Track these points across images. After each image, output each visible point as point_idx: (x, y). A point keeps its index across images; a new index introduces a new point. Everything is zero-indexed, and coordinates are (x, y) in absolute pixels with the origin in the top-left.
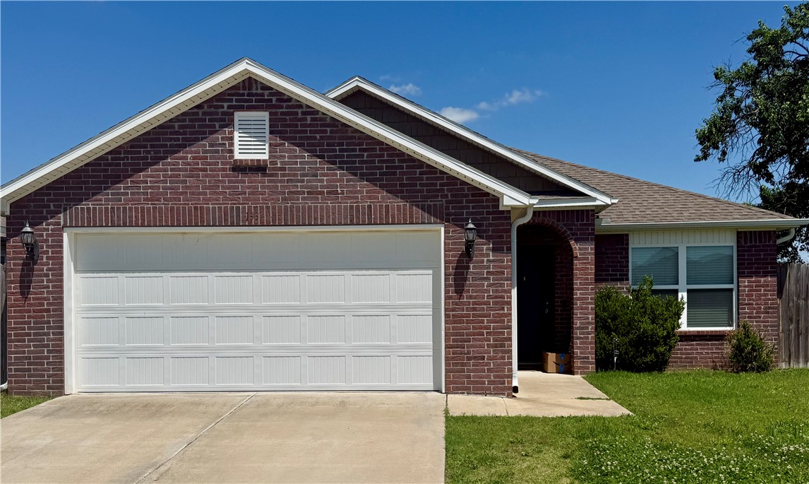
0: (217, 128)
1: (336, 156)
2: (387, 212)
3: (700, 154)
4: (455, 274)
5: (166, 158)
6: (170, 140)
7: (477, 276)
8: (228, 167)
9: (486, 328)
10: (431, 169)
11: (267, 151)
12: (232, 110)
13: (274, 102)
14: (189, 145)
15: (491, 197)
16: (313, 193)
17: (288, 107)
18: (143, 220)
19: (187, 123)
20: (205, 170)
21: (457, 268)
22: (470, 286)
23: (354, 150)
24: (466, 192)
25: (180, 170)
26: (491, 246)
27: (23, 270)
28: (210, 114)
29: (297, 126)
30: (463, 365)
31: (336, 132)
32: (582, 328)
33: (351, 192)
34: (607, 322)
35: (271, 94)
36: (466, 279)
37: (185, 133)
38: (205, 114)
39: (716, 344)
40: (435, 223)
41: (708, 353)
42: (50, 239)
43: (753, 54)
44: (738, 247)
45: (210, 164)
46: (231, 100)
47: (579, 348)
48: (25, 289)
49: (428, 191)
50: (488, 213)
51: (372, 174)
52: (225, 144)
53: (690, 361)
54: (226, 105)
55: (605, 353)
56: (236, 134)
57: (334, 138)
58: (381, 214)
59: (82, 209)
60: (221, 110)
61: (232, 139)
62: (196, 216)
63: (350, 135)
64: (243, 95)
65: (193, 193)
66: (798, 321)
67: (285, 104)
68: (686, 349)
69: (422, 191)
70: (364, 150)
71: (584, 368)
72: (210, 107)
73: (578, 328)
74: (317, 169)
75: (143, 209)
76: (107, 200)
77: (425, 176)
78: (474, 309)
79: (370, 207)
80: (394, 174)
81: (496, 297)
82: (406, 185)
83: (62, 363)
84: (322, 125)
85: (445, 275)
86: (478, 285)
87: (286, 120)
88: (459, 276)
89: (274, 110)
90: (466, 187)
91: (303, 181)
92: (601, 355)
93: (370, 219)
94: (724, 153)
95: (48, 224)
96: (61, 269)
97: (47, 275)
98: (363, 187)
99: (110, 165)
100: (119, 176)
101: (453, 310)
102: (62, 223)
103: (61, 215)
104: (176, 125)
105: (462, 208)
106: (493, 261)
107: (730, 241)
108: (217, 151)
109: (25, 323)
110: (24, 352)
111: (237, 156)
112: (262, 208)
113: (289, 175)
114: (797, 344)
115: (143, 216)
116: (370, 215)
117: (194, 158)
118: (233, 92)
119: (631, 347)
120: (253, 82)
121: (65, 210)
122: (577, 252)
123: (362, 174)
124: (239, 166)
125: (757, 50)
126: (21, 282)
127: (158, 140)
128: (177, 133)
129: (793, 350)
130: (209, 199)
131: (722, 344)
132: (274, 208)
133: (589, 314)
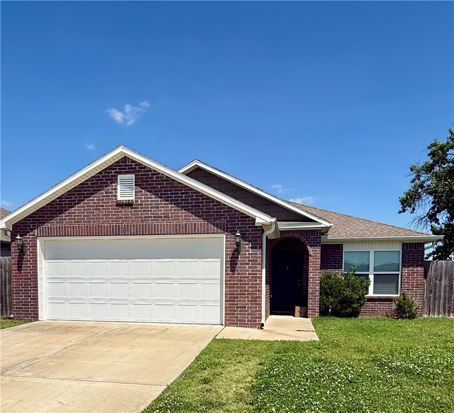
0: (109, 184)
1: (168, 197)
2: (195, 227)
3: (401, 210)
4: (231, 261)
5: (84, 200)
6: (86, 191)
7: (243, 262)
8: (114, 204)
9: (247, 291)
10: (219, 203)
11: (134, 195)
12: (116, 174)
13: (137, 169)
14: (96, 193)
15: (251, 218)
16: (157, 217)
17: (144, 171)
18: (74, 233)
19: (95, 182)
20: (103, 206)
21: (232, 258)
22: (239, 268)
23: (178, 194)
24: (237, 216)
25: (91, 206)
26: (251, 246)
27: (18, 258)
28: (106, 176)
29: (149, 181)
30: (234, 311)
31: (169, 184)
32: (313, 294)
33: (176, 216)
34: (327, 290)
35: (135, 165)
36: (236, 264)
37: (93, 187)
38: (103, 176)
39: (388, 304)
40: (221, 233)
41: (384, 308)
42: (31, 243)
43: (431, 156)
44: (403, 251)
45: (105, 203)
46: (116, 169)
47: (310, 304)
48: (20, 268)
49: (217, 215)
50: (249, 227)
51: (187, 206)
52: (113, 192)
53: (373, 312)
54: (113, 171)
55: (325, 307)
56: (119, 187)
57: (167, 187)
58: (192, 228)
59: (46, 227)
60: (111, 174)
61: (116, 189)
62: (99, 230)
63: (176, 185)
64: (122, 166)
65: (97, 218)
66: (435, 292)
67: (142, 170)
68: (372, 306)
69: (213, 215)
70: (183, 193)
71: (313, 315)
72: (105, 173)
73: (310, 294)
74: (159, 204)
75: (73, 227)
76: (57, 222)
77: (215, 207)
78: (241, 281)
79: (186, 224)
80: (199, 206)
81: (253, 274)
82: (205, 212)
83: (37, 305)
84: (162, 181)
85: (226, 262)
86: (243, 267)
87: (143, 178)
88: (233, 263)
89: (137, 173)
90: (237, 213)
91: (151, 211)
92: (323, 308)
93: (186, 231)
94: (414, 209)
95: (30, 235)
96: (36, 258)
97: (30, 261)
98: (182, 213)
99: (58, 204)
100: (62, 210)
101: (229, 281)
102: (36, 235)
103: (36, 231)
104: (89, 183)
105: (235, 224)
106: (252, 254)
107: (398, 248)
108: (109, 196)
109: (20, 285)
110: (20, 299)
111: (119, 198)
112: (131, 225)
113: (144, 208)
114: (434, 304)
115: (73, 231)
116: (186, 229)
117: (98, 200)
118: (117, 164)
119: (339, 304)
120: (127, 158)
121: (38, 228)
122: (311, 253)
123: (182, 207)
124: (119, 204)
125: (433, 154)
126: (18, 264)
127: (81, 191)
128: (89, 187)
129: (431, 308)
130: (105, 221)
131: (391, 304)
132: (137, 225)
133: (317, 286)
